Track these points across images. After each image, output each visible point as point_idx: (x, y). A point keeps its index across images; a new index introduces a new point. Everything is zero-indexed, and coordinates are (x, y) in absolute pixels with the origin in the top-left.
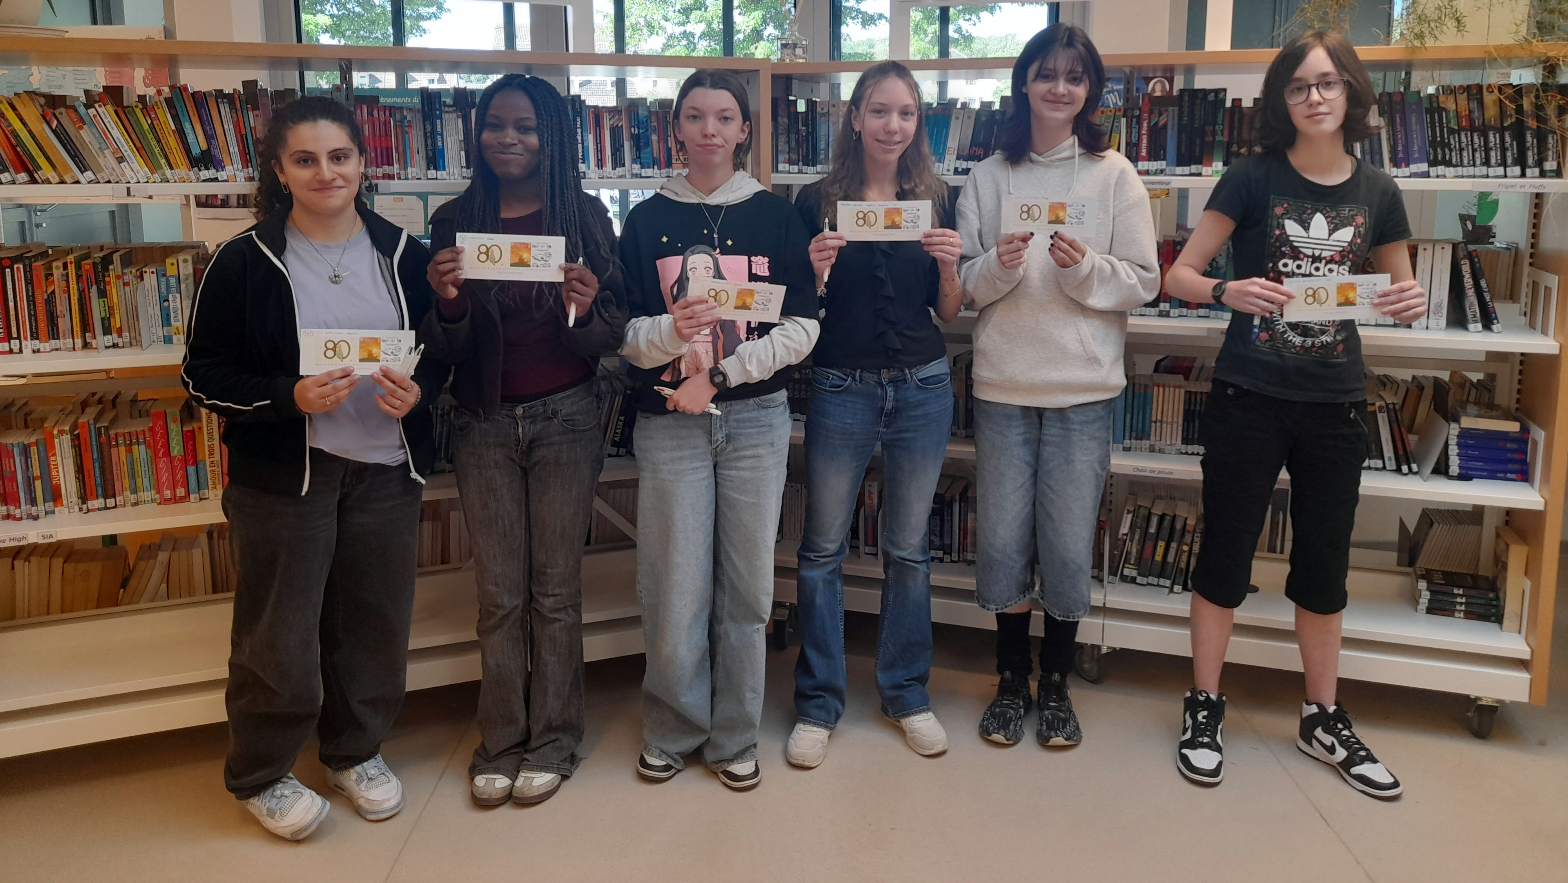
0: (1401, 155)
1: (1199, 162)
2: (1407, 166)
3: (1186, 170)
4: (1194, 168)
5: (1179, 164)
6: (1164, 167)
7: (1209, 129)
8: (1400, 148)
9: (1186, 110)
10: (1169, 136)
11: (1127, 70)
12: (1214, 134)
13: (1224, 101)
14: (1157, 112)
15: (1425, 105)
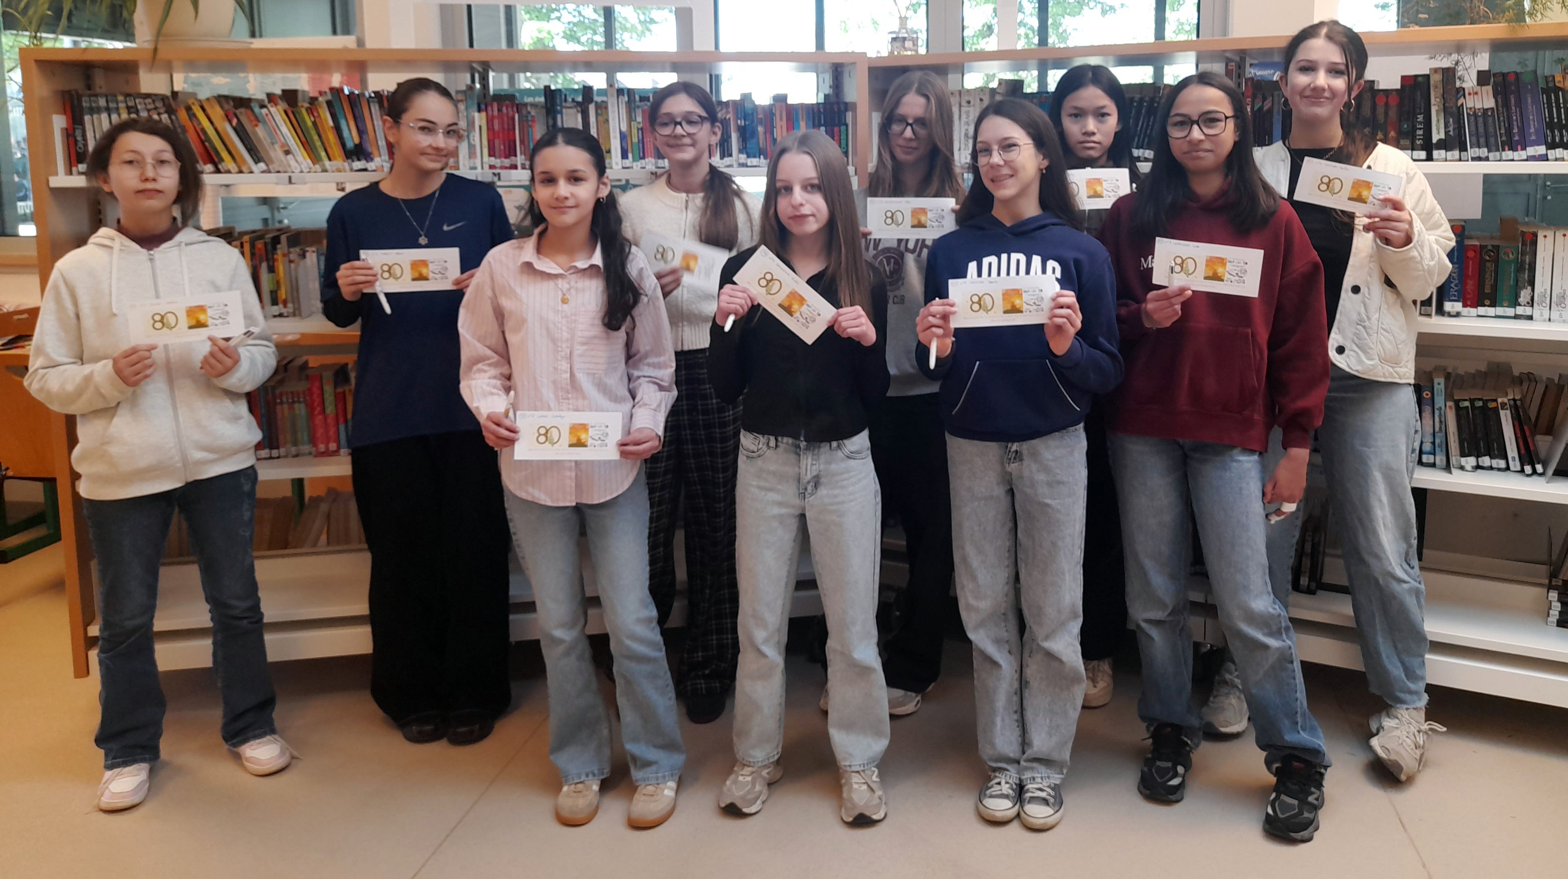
8: (1515, 130)
15: (1542, 84)
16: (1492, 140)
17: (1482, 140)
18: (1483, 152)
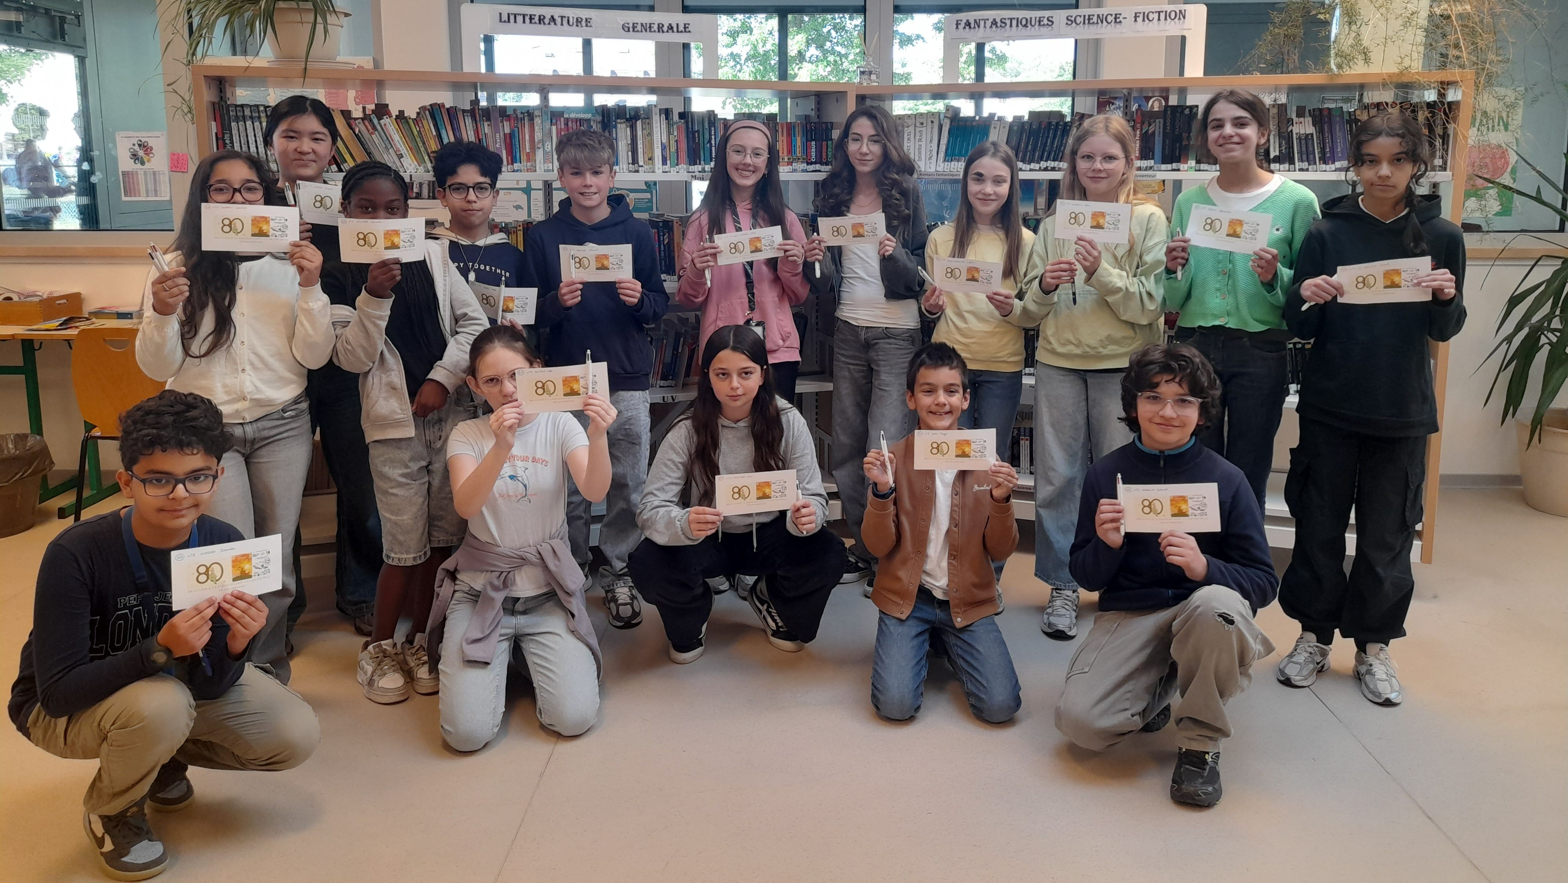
0: (1328, 155)
1: (1178, 161)
2: (1333, 163)
3: (1169, 167)
4: (1175, 166)
5: (1164, 162)
6: (1152, 164)
7: (1185, 135)
8: (1328, 150)
9: (1168, 121)
10: (1156, 142)
11: (1125, 91)
12: (1189, 138)
13: (1197, 114)
14: (1146, 124)
15: (1346, 117)
16: (1311, 156)
17: (1304, 157)
18: (1305, 165)
